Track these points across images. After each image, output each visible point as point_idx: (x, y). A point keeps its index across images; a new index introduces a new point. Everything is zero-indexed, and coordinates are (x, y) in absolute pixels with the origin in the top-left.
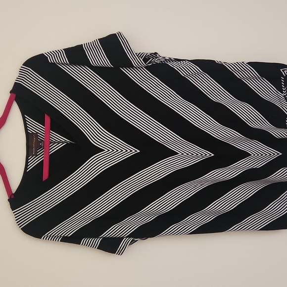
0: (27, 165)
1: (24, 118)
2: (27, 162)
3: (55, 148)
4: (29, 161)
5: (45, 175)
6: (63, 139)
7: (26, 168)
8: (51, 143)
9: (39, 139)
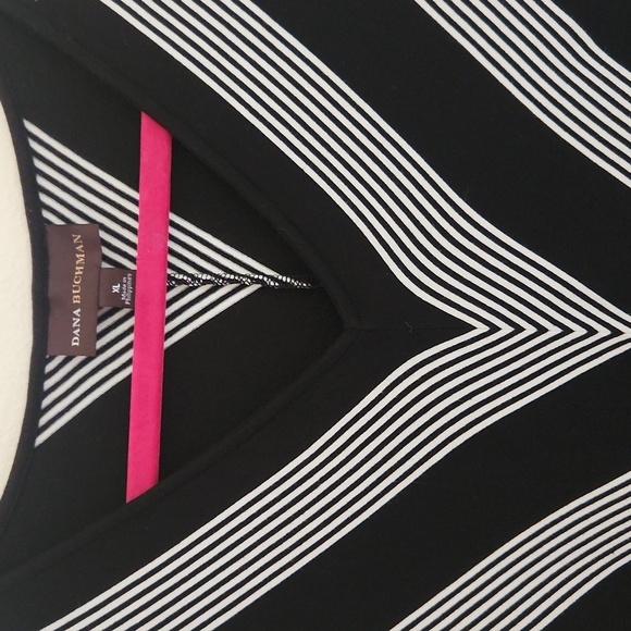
0: (34, 410)
1: (20, 139)
2: (36, 393)
3: (193, 314)
4: (48, 384)
5: (141, 470)
6: (240, 262)
7: (31, 426)
8: (171, 283)
9: (106, 259)
